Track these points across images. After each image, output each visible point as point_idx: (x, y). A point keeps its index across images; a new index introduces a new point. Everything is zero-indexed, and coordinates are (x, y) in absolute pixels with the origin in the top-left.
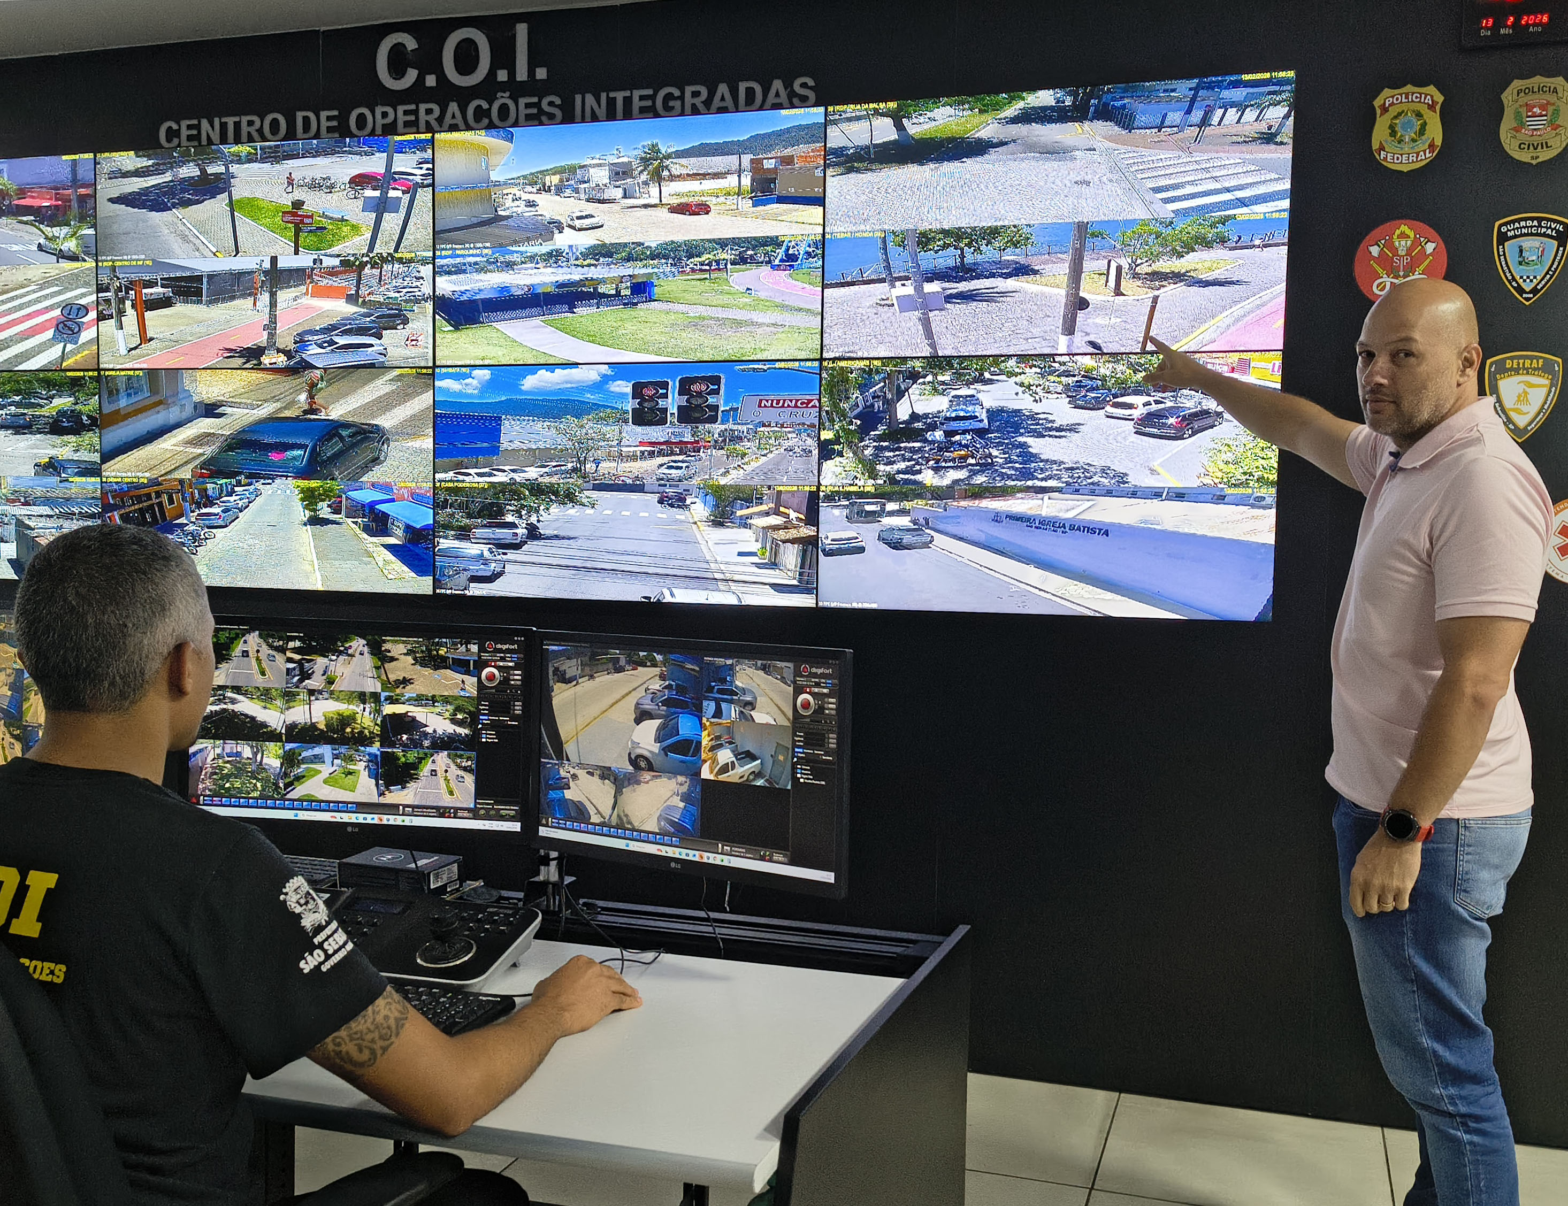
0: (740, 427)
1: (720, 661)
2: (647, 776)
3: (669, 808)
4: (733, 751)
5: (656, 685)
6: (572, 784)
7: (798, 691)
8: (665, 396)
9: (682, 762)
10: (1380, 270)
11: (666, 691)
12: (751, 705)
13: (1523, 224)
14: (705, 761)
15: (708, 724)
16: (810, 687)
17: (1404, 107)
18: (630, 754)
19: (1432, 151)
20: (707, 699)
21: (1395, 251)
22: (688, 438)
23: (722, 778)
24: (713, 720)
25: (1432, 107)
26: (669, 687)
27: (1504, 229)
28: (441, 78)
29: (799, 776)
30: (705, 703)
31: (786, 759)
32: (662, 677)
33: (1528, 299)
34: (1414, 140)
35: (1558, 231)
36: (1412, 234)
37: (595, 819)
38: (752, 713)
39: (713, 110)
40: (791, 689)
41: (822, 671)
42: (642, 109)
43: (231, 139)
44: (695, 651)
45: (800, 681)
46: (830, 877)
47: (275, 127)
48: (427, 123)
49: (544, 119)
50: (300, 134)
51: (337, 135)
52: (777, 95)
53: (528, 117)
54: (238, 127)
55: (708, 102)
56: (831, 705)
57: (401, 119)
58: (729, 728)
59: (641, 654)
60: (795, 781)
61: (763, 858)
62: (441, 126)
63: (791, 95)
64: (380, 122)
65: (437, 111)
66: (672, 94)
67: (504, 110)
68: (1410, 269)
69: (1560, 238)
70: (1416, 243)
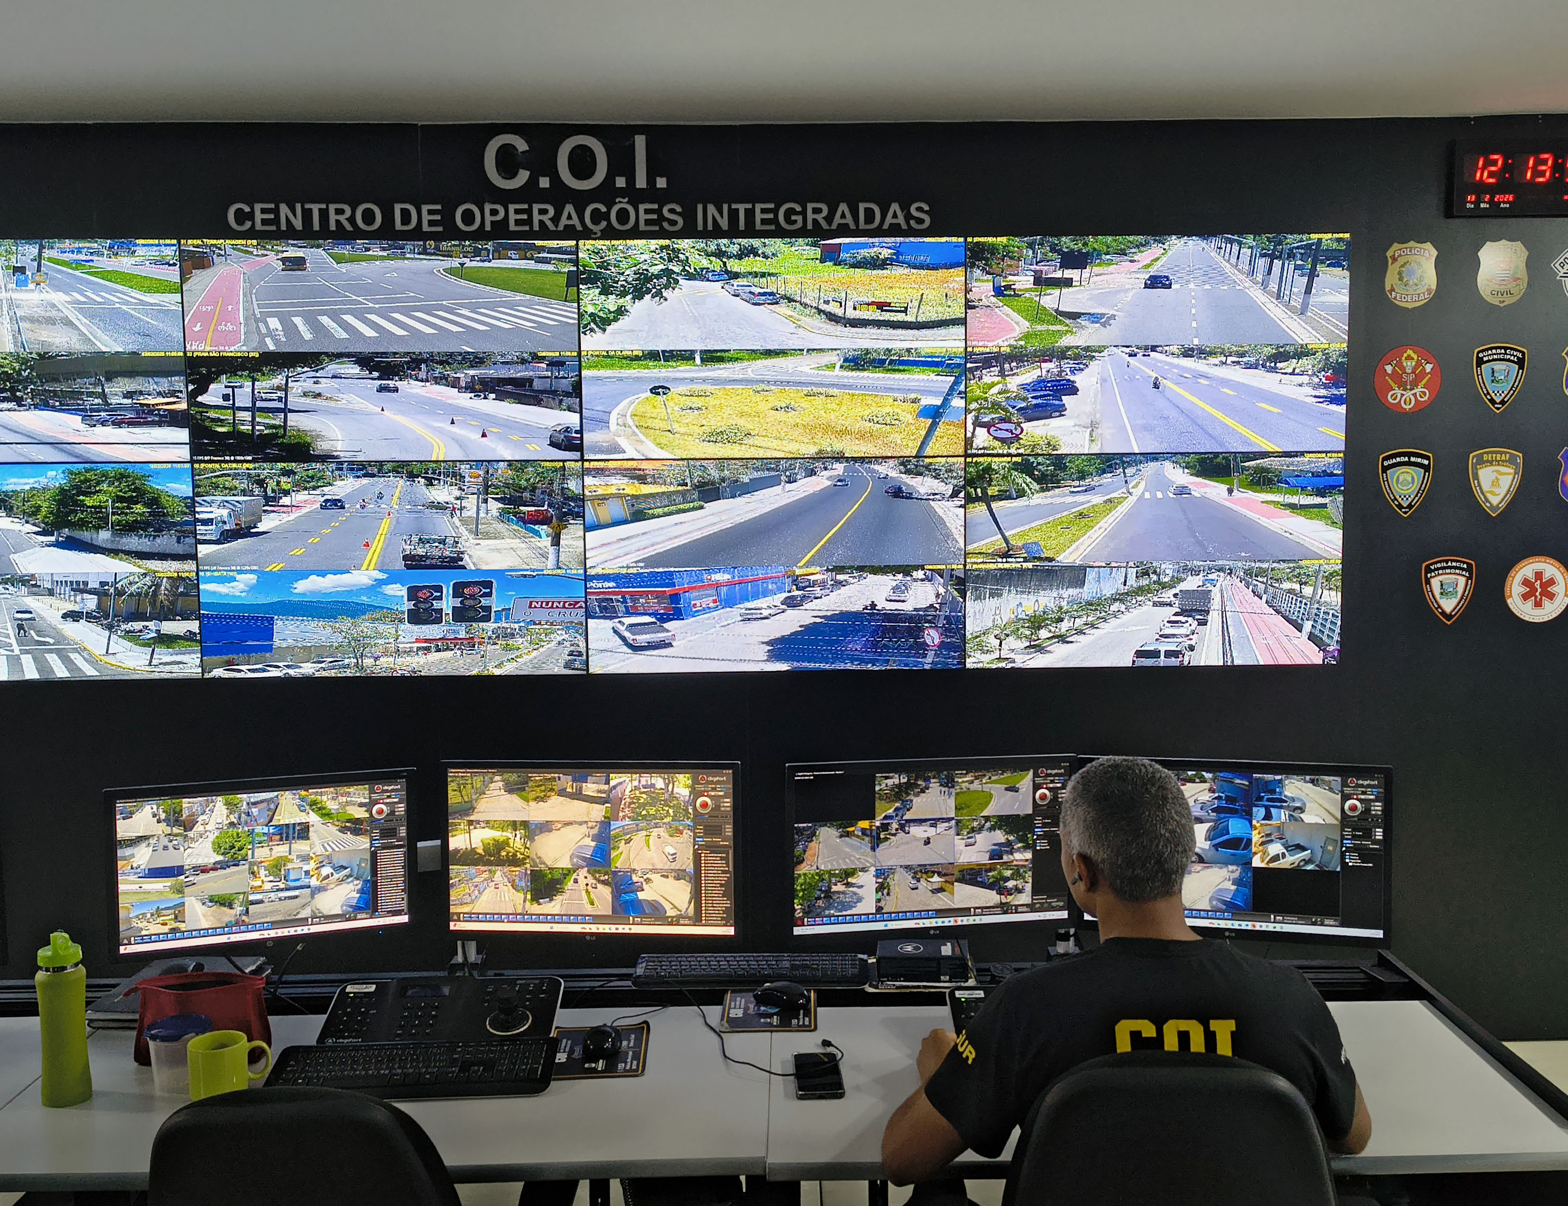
1: (1269, 777)
3: (1221, 890)
4: (1283, 845)
5: (1206, 796)
7: (1345, 798)
9: (1233, 855)
10: (1393, 384)
11: (1216, 801)
12: (1301, 809)
13: (1494, 351)
14: (1255, 853)
15: (1258, 825)
16: (1357, 795)
17: (1408, 258)
19: (1429, 293)
20: (1257, 806)
21: (1403, 369)
23: (1271, 865)
24: (1263, 821)
25: (1429, 259)
26: (1219, 798)
27: (1481, 355)
28: (556, 180)
29: (1347, 861)
30: (1255, 809)
31: (1335, 849)
32: (1211, 790)
33: (1498, 409)
34: (1416, 284)
35: (1518, 358)
36: (1415, 357)
38: (1301, 815)
39: (834, 226)
40: (1339, 797)
41: (1368, 782)
42: (764, 221)
43: (316, 226)
44: (1245, 770)
45: (1347, 790)
46: (1379, 934)
47: (368, 217)
48: (541, 222)
49: (665, 225)
50: (398, 225)
51: (440, 229)
52: (895, 216)
53: (648, 222)
54: (324, 214)
55: (829, 219)
56: (1377, 808)
57: (513, 217)
58: (1279, 827)
59: (1190, 773)
60: (1344, 864)
61: (1314, 924)
62: (557, 226)
63: (908, 217)
64: (489, 218)
65: (552, 212)
66: (793, 209)
67: (623, 216)
68: (1415, 384)
69: (1520, 363)
70: (1419, 364)
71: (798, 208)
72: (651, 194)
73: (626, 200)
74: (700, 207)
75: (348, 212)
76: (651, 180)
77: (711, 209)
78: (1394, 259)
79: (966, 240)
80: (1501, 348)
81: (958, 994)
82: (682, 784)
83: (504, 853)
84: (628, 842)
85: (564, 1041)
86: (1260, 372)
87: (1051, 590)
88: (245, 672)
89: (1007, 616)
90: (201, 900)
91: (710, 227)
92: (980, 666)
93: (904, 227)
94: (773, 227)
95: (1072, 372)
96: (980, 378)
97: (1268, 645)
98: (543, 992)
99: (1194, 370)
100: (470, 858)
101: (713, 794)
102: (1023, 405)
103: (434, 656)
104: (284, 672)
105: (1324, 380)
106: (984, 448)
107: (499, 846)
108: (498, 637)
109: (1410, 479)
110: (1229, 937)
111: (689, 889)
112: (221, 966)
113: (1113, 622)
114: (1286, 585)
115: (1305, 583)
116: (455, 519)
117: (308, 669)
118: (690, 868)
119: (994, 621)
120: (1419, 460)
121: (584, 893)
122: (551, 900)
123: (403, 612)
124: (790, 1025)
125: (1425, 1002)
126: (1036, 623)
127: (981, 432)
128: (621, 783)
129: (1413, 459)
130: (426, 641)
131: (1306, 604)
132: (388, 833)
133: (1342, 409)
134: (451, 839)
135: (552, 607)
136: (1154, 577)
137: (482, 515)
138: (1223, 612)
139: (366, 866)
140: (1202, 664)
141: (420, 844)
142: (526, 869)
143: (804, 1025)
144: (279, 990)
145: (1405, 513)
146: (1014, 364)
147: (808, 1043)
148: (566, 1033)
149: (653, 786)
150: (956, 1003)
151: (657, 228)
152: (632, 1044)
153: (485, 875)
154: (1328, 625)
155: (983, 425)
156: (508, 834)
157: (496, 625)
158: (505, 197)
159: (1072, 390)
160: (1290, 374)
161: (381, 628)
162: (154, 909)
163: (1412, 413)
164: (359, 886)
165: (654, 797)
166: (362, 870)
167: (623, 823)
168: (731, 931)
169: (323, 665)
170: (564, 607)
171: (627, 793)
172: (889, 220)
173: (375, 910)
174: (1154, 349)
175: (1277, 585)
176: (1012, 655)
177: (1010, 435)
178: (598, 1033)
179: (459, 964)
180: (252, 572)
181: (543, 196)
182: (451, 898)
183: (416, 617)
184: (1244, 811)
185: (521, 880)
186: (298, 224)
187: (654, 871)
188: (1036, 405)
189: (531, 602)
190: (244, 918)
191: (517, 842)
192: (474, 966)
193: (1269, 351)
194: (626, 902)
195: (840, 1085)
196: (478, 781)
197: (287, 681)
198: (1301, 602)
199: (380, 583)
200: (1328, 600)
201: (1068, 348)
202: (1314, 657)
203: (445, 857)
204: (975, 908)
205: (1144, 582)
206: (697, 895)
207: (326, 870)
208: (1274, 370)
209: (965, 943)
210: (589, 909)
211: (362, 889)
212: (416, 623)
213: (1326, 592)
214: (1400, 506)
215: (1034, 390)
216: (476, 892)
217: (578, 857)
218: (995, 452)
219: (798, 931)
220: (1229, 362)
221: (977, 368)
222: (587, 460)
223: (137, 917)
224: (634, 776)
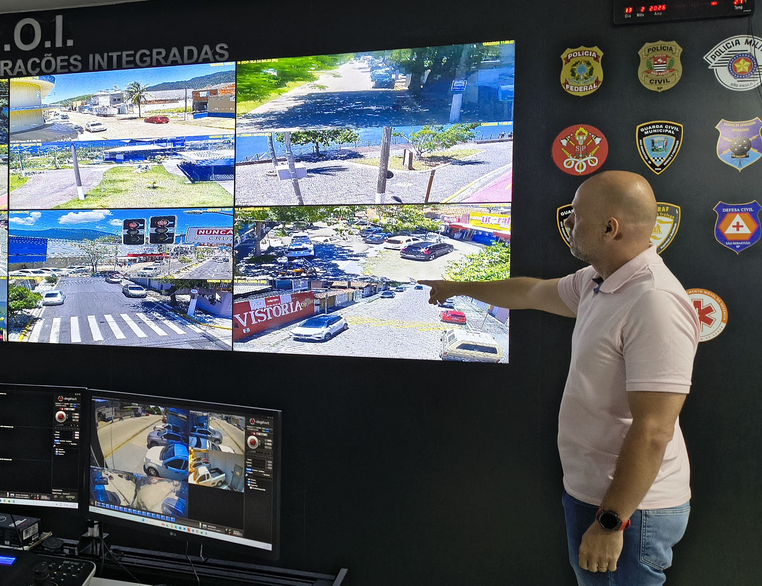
0: (186, 246)
1: (200, 413)
2: (155, 479)
3: (169, 499)
4: (208, 468)
5: (160, 426)
6: (109, 481)
7: (248, 434)
8: (143, 228)
9: (177, 472)
10: (567, 154)
11: (167, 430)
12: (219, 441)
13: (654, 127)
14: (190, 473)
15: (192, 451)
16: (256, 432)
17: (580, 59)
18: (144, 466)
19: (597, 84)
20: (192, 435)
21: (576, 142)
22: (156, 252)
23: (201, 483)
24: (195, 448)
25: (596, 59)
26: (168, 427)
27: (642, 130)
28: (13, 45)
29: (249, 485)
30: (190, 438)
31: (241, 474)
32: (164, 421)
33: (658, 171)
34: (586, 78)
35: (675, 131)
36: (586, 133)
37: (123, 503)
38: (219, 445)
39: (169, 63)
40: (244, 433)
41: (263, 422)
42: (128, 62)
44: (185, 407)
45: (250, 428)
46: (269, 547)
48: (5, 71)
49: (71, 68)
52: (206, 53)
53: (62, 67)
55: (166, 58)
56: (269, 444)
58: (205, 454)
59: (152, 407)
60: (247, 487)
61: (227, 533)
62: (12, 73)
63: (215, 53)
65: (10, 65)
66: (145, 53)
67: (48, 64)
68: (586, 153)
69: (677, 135)
70: (589, 138)
71: (148, 52)
72: (64, 50)
74: (91, 56)
76: (64, 43)
77: (98, 57)
78: (568, 61)
80: (659, 124)
91: (97, 68)
93: (212, 60)
94: (133, 66)
151: (67, 70)
172: (203, 56)
181: (6, 56)
184: (183, 439)
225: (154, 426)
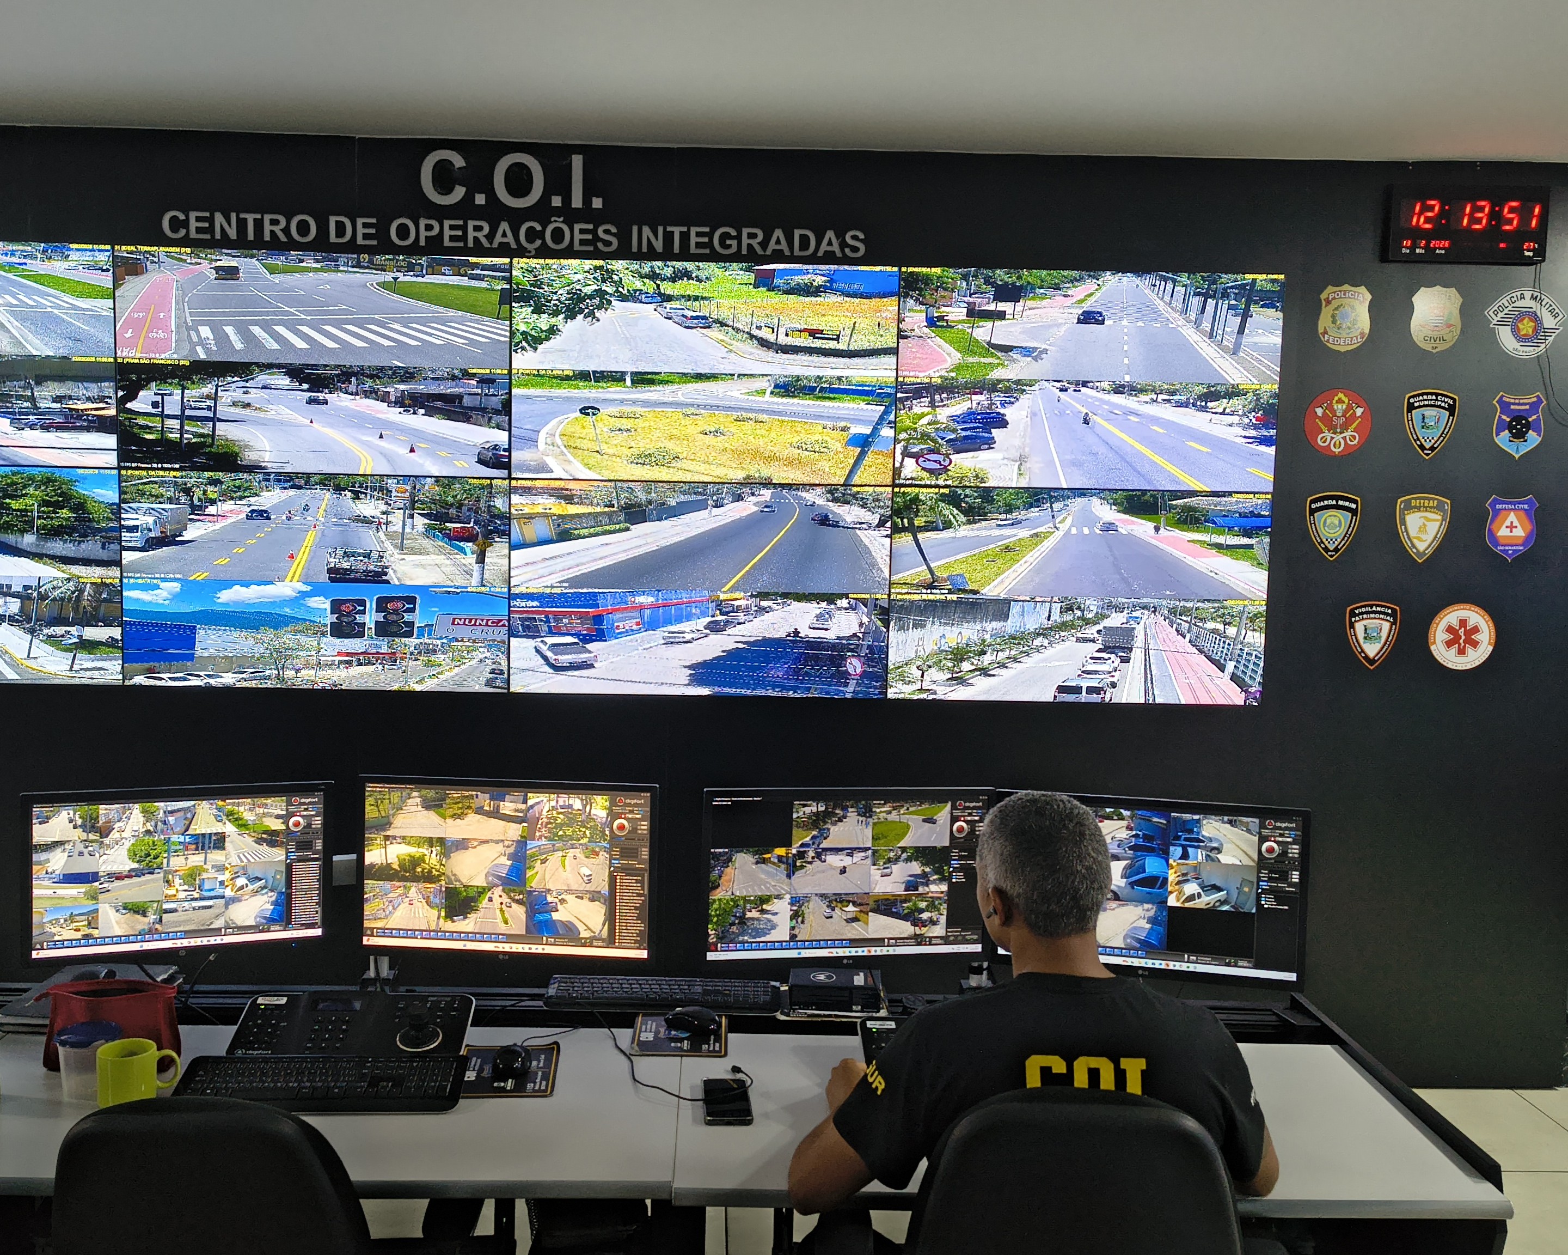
1: (1187, 816)
2: (1115, 905)
3: (1135, 928)
4: (1199, 885)
5: (1124, 834)
7: (1263, 840)
9: (1149, 893)
10: (1323, 427)
11: (1133, 839)
12: (1218, 850)
13: (1425, 397)
14: (1171, 892)
15: (1174, 864)
16: (1275, 837)
17: (1343, 301)
19: (1362, 337)
20: (1174, 845)
21: (1334, 412)
23: (1187, 905)
24: (1180, 861)
25: (1363, 303)
26: (1136, 836)
27: (1412, 400)
28: (492, 197)
29: (1263, 902)
30: (1172, 848)
31: (1250, 891)
32: (1129, 828)
33: (1427, 455)
34: (1349, 328)
35: (1449, 404)
36: (1346, 400)
38: (1219, 856)
39: (769, 252)
40: (1257, 838)
41: (1286, 825)
42: (698, 245)
43: (251, 236)
44: (1163, 809)
45: (1265, 832)
46: (1292, 977)
47: (303, 228)
48: (476, 239)
49: (600, 245)
50: (333, 238)
51: (375, 243)
52: (830, 243)
53: (582, 242)
54: (259, 224)
55: (764, 244)
56: (1295, 850)
57: (447, 233)
58: (1196, 867)
59: (1108, 810)
60: (1259, 906)
61: (1228, 965)
62: (491, 244)
63: (843, 245)
64: (423, 234)
65: (486, 229)
66: (729, 233)
67: (558, 235)
68: (1345, 428)
69: (1451, 409)
70: (1349, 407)
71: (734, 233)
72: (586, 214)
73: (561, 219)
74: (635, 229)
75: (283, 223)
76: (587, 201)
77: (646, 231)
78: (1328, 302)
79: (900, 269)
80: (1432, 394)
81: (869, 1024)
82: (599, 806)
83: (419, 870)
84: (544, 862)
85: (474, 1059)
86: (1190, 411)
87: (975, 622)
88: (166, 680)
89: (930, 647)
90: (115, 907)
91: (645, 249)
92: (901, 696)
93: (839, 254)
94: (707, 251)
95: (1003, 405)
96: (910, 408)
97: (1190, 685)
98: (455, 1009)
99: (1125, 407)
100: (385, 873)
101: (630, 816)
102: (953, 436)
103: (356, 670)
104: (205, 681)
105: (1254, 420)
106: (912, 479)
107: (415, 862)
108: (420, 653)
109: (1337, 522)
110: (1142, 975)
111: (603, 911)
112: (133, 973)
113: (1036, 656)
114: (1210, 625)
115: (1229, 624)
116: (381, 534)
117: (229, 679)
118: (605, 890)
119: (916, 652)
120: (1347, 504)
121: (498, 911)
122: (465, 918)
123: (326, 625)
124: (700, 1050)
125: (1337, 1046)
126: (959, 655)
127: (910, 463)
128: (538, 803)
129: (1340, 503)
130: (348, 654)
131: (1229, 645)
132: (303, 845)
133: (1272, 450)
134: (366, 854)
135: (475, 625)
136: (1079, 613)
137: (408, 530)
138: (1146, 650)
139: (281, 878)
140: (1124, 701)
141: (335, 858)
142: (441, 886)
143: (714, 1051)
144: (190, 1000)
145: (1331, 556)
146: (944, 395)
147: (718, 1069)
148: (476, 1051)
149: (570, 806)
150: (867, 1033)
151: (591, 248)
152: (541, 1065)
153: (400, 891)
154: (1251, 666)
155: (911, 455)
156: (425, 850)
157: (418, 641)
158: (441, 213)
159: (1002, 423)
160: (1221, 414)
161: (303, 640)
162: (68, 915)
163: (1342, 456)
164: (274, 898)
165: (571, 818)
166: (277, 882)
167: (540, 843)
168: (644, 954)
169: (244, 676)
170: (487, 625)
171: (544, 813)
172: (824, 247)
173: (289, 922)
174: (1085, 384)
175: (1201, 624)
176: (934, 687)
177: (938, 466)
178: (509, 1052)
179: (371, 979)
180: (175, 580)
181: (479, 213)
182: (366, 913)
183: (339, 631)
184: (1161, 849)
185: (435, 897)
186: (232, 233)
187: (569, 891)
188: (966, 437)
189: (454, 619)
190: (157, 926)
191: (432, 859)
192: (386, 981)
193: (1200, 390)
194: (540, 922)
195: (748, 1112)
196: (395, 796)
197: (209, 689)
198: (1224, 642)
199: (304, 595)
200: (1252, 641)
201: (999, 381)
202: (1236, 697)
203: (361, 871)
204: (889, 939)
205: (1068, 617)
206: (611, 918)
207: (241, 881)
208: (1204, 409)
209: (877, 973)
210: (502, 928)
211: (277, 901)
212: (339, 637)
213: (1250, 633)
214: (1326, 549)
215: (964, 422)
216: (391, 908)
217: (494, 875)
218: (923, 482)
219: (711, 956)
220: (1159, 400)
221: (907, 398)
222: (514, 479)
223: (50, 922)
224: (552, 796)
225: (1112, 835)
